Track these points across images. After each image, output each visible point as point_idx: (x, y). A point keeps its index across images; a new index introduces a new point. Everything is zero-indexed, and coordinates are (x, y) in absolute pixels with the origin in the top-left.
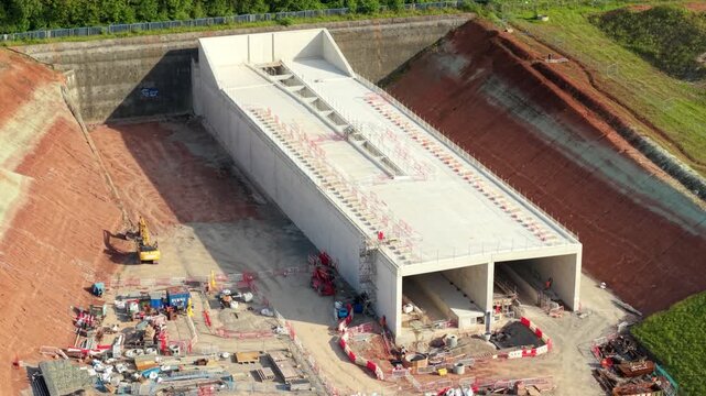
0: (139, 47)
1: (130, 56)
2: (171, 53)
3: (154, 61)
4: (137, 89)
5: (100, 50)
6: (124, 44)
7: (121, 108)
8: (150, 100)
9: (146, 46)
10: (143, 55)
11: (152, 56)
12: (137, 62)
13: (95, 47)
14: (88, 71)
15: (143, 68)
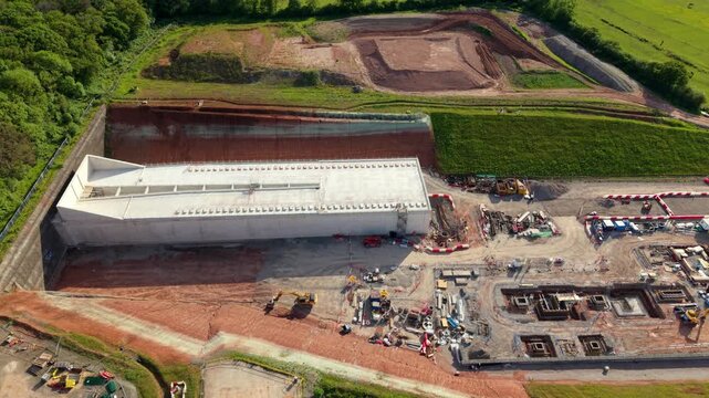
0: (28, 237)
1: (30, 246)
2: (42, 226)
3: (39, 238)
4: (44, 259)
5: (16, 257)
6: (21, 243)
7: (45, 276)
8: (52, 258)
9: (31, 234)
10: (33, 239)
11: (35, 237)
12: (34, 246)
13: (11, 260)
14: (20, 274)
15: (37, 247)
